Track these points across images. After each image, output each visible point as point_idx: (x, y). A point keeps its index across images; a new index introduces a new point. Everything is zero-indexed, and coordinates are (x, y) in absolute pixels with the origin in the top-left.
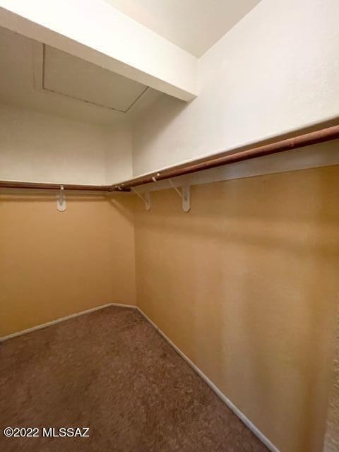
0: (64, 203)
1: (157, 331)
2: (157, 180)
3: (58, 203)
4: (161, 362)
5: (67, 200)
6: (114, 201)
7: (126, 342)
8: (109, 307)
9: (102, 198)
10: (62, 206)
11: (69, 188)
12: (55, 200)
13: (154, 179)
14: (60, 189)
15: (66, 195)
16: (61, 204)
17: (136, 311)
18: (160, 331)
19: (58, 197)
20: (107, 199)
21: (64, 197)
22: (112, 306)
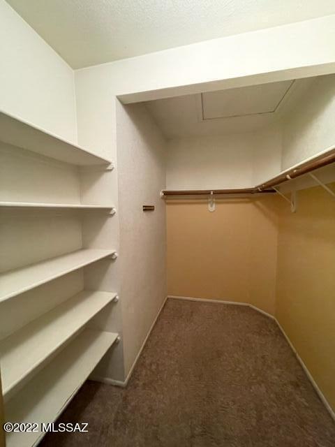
0: (214, 206)
1: (294, 355)
2: (291, 177)
3: (209, 205)
4: (290, 388)
5: (217, 203)
6: (258, 203)
7: (254, 345)
8: (245, 307)
9: (247, 200)
10: (212, 208)
11: (217, 193)
12: (207, 203)
13: (288, 177)
14: (210, 194)
15: (216, 199)
16: (212, 206)
17: (274, 322)
18: (297, 355)
19: (209, 200)
20: (252, 201)
21: (214, 200)
22: (248, 307)
